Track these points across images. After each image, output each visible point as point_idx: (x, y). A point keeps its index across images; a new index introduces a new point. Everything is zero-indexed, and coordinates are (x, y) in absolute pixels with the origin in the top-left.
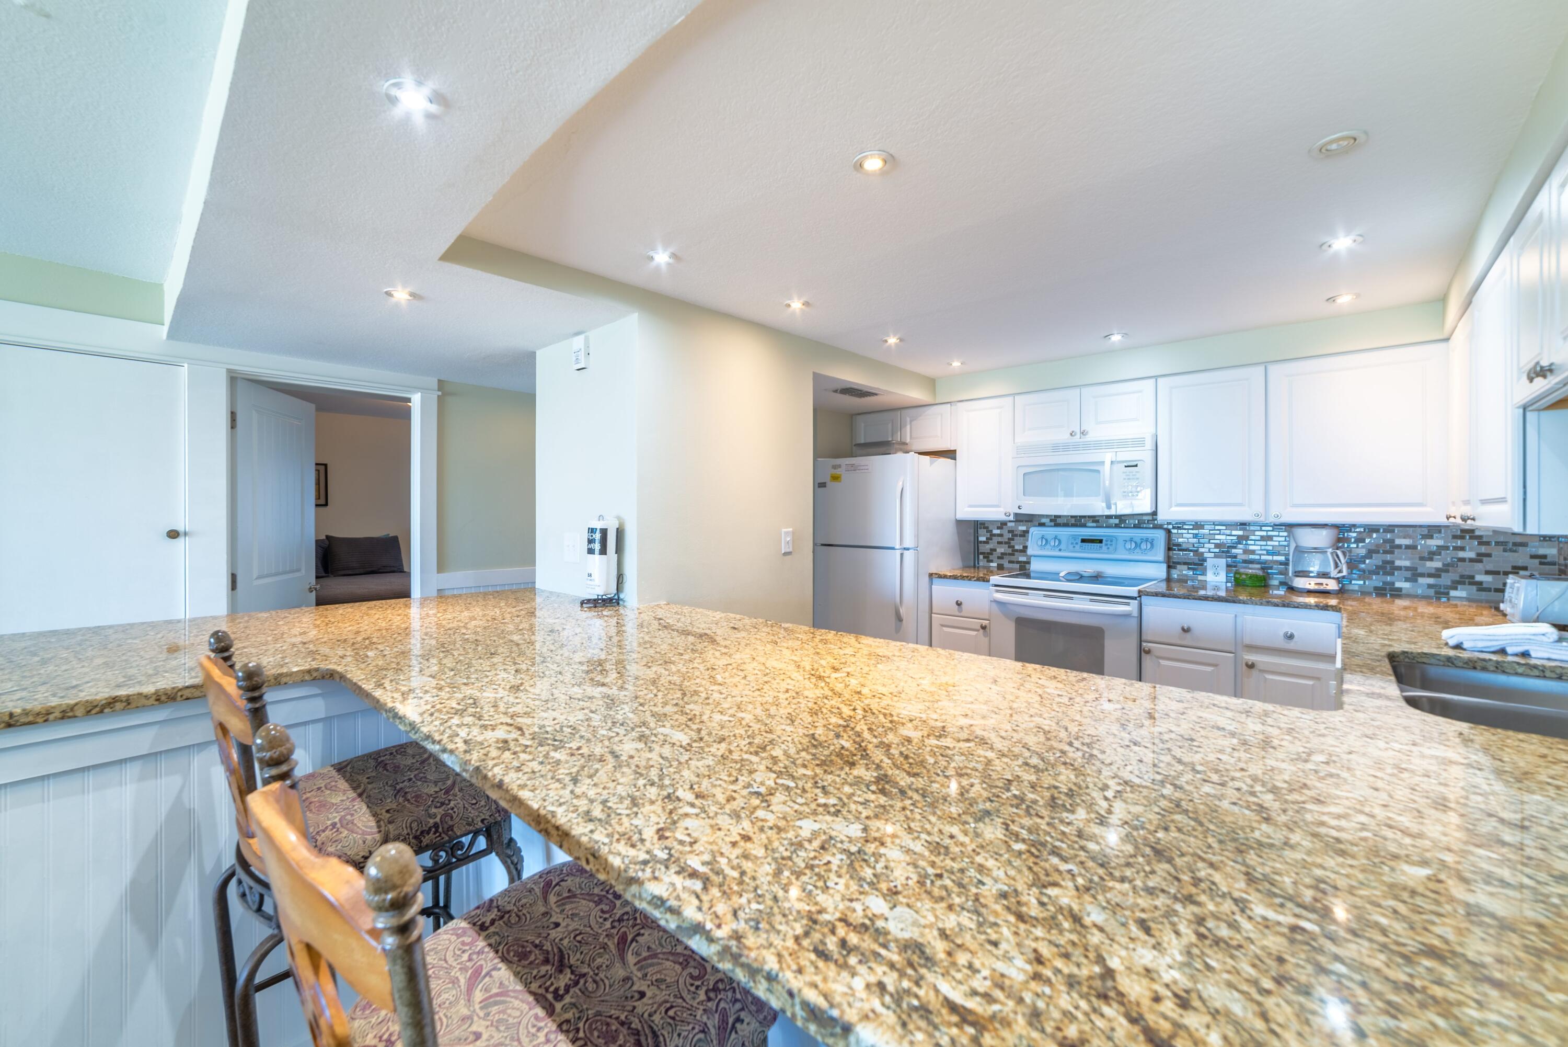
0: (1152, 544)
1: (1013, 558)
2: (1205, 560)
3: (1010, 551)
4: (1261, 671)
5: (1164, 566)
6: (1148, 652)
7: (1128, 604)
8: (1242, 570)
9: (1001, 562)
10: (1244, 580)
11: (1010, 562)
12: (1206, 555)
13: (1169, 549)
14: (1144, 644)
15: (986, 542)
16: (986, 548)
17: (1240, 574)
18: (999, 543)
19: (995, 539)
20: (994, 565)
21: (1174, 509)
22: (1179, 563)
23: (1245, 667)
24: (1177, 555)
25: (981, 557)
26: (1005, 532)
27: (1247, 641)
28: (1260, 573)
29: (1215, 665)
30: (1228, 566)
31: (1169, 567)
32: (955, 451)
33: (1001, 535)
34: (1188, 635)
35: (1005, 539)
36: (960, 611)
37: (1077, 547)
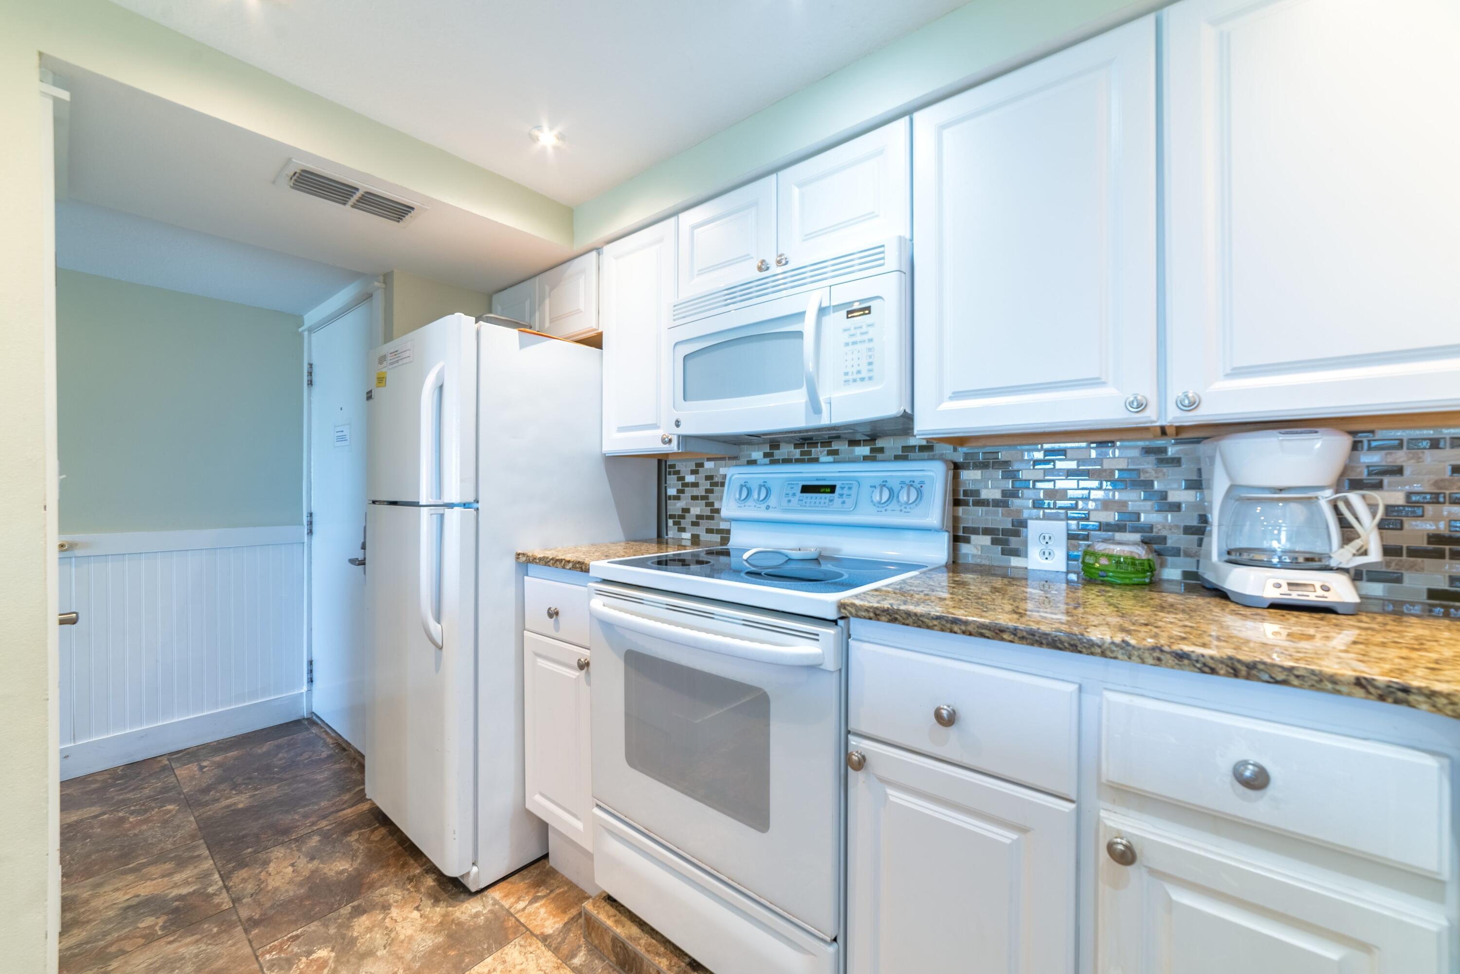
0: (919, 492)
1: (712, 524)
2: (1023, 524)
3: (707, 511)
4: (1152, 872)
5: (944, 539)
6: (860, 764)
7: (814, 637)
8: (1100, 547)
9: (696, 530)
10: (1104, 570)
11: (709, 531)
12: (1026, 514)
13: (957, 503)
14: (854, 741)
15: (677, 498)
16: (675, 507)
17: (1096, 555)
18: (694, 498)
19: (690, 492)
20: (687, 535)
21: (949, 405)
22: (975, 531)
23: (1104, 854)
24: (972, 515)
25: (670, 522)
26: (700, 478)
27: (1111, 772)
28: (1141, 552)
29: (1022, 829)
30: (1071, 537)
31: (956, 539)
32: (600, 336)
33: (695, 485)
34: (952, 732)
35: (700, 491)
36: (557, 629)
37: (795, 500)
